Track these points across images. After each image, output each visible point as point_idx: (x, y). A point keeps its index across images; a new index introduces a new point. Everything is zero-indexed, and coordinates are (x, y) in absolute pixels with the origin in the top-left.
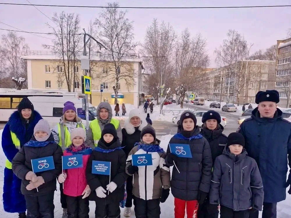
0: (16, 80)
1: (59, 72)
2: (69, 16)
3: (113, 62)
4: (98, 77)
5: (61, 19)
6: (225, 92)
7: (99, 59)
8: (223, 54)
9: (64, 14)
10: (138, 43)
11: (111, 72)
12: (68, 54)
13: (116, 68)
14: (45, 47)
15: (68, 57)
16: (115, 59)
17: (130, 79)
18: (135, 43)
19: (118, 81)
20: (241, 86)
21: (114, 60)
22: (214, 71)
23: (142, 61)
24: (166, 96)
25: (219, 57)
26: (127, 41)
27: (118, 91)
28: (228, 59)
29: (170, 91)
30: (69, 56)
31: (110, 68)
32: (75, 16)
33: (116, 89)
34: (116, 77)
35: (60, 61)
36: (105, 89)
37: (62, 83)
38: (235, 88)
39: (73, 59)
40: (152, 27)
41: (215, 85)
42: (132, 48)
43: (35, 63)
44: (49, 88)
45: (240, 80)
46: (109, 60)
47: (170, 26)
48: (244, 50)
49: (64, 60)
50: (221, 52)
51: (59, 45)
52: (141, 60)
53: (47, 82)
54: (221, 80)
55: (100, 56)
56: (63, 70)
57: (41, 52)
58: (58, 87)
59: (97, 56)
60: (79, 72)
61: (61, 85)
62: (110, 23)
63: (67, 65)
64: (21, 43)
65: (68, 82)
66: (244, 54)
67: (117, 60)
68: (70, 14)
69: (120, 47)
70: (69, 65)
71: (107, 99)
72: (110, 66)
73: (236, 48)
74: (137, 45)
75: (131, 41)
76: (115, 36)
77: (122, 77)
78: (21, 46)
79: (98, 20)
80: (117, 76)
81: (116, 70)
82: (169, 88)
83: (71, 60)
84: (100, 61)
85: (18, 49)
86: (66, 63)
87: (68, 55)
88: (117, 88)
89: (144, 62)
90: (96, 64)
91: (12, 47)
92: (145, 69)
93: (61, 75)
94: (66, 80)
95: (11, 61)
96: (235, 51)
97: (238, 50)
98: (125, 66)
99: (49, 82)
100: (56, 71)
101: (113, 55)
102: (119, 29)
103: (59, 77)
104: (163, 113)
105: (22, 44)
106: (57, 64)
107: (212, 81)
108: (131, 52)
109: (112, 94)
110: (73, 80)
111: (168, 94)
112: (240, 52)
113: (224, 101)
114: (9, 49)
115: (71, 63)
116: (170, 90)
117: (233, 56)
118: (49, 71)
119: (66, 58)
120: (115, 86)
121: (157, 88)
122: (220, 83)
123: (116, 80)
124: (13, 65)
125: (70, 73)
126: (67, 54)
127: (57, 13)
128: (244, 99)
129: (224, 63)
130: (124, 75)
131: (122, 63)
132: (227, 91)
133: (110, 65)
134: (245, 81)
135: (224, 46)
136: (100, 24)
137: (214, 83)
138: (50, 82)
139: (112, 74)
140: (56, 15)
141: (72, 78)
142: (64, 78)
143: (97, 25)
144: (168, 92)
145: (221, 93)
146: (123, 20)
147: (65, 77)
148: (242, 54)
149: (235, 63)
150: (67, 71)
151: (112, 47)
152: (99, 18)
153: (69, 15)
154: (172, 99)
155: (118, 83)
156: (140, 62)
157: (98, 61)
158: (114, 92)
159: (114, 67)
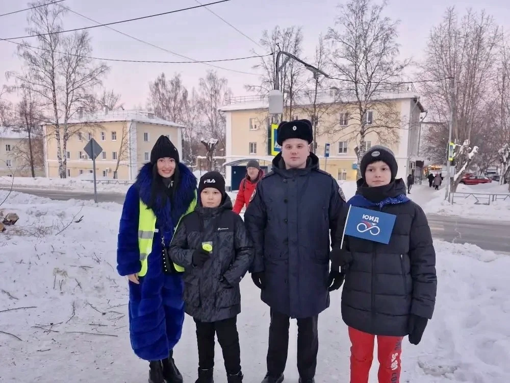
0: (206, 142)
2: (287, 33)
3: (355, 103)
4: (327, 132)
5: (273, 39)
7: (333, 101)
9: (278, 30)
10: (408, 61)
11: (351, 122)
13: (361, 114)
14: (248, 89)
16: (360, 98)
17: (386, 132)
18: (402, 63)
19: (363, 137)
21: (358, 99)
23: (418, 96)
24: (466, 164)
26: (385, 59)
29: (475, 153)
32: (295, 31)
33: (359, 153)
34: (360, 130)
36: (343, 153)
40: (444, 24)
42: (396, 72)
43: (236, 116)
44: (253, 153)
46: (349, 99)
47: (486, 16)
51: (269, 83)
53: (252, 145)
57: (246, 98)
59: (331, 94)
62: (354, 31)
64: (222, 88)
67: (364, 98)
68: (288, 29)
69: (370, 73)
71: (345, 172)
74: (405, 66)
75: (392, 58)
76: (362, 55)
77: (371, 129)
78: (222, 93)
79: (332, 30)
80: (363, 127)
81: (362, 116)
82: (475, 147)
84: (335, 103)
85: (218, 98)
88: (362, 150)
90: (327, 109)
91: (211, 95)
92: (427, 113)
95: (210, 115)
98: (378, 107)
99: (255, 144)
101: (356, 90)
102: (369, 40)
104: (451, 200)
105: (224, 89)
106: (265, 114)
108: (393, 80)
109: (354, 163)
111: (470, 160)
114: (208, 99)
116: (476, 151)
118: (255, 128)
120: (358, 147)
123: (360, 134)
124: (212, 121)
127: (267, 31)
130: (376, 125)
131: (375, 103)
136: (336, 37)
139: (353, 124)
140: (265, 34)
143: (331, 40)
144: (471, 155)
146: (378, 22)
151: (356, 76)
152: (335, 25)
153: (286, 31)
154: (494, 173)
155: (363, 142)
156: (414, 97)
157: (331, 104)
158: (357, 157)
159: (358, 111)
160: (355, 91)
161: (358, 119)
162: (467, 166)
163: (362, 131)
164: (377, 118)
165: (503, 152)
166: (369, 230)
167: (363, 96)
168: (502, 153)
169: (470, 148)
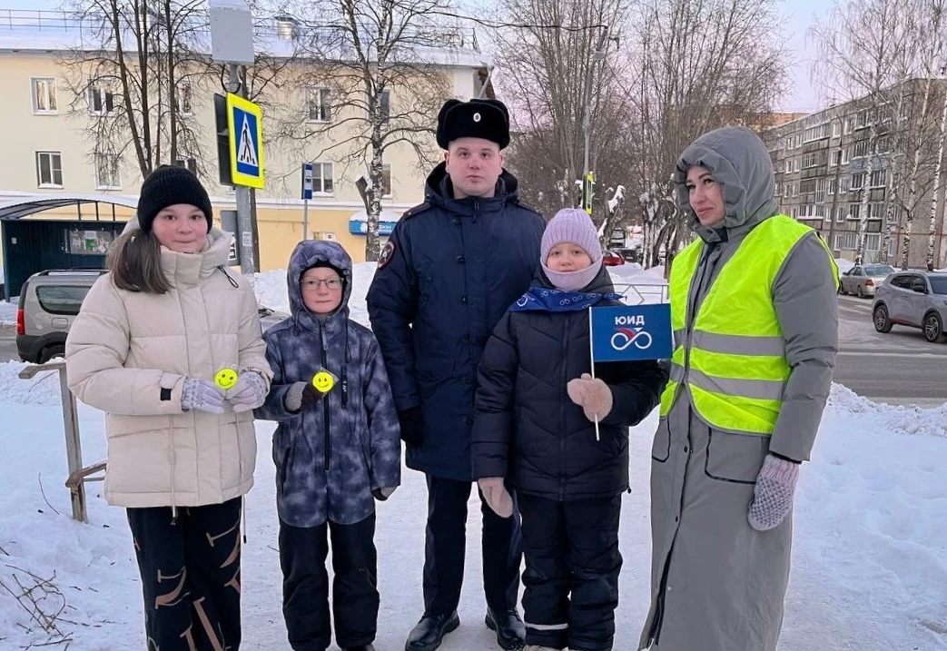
1: (98, 113)
3: (354, 65)
4: (287, 132)
6: (849, 217)
7: (290, 54)
8: (844, 44)
11: (347, 112)
12: (142, 24)
13: (369, 94)
15: (138, 36)
16: (364, 52)
19: (379, 153)
20: (919, 186)
21: (360, 54)
22: (801, 126)
23: (490, 64)
24: (605, 223)
25: (829, 57)
27: (382, 204)
28: (867, 68)
29: (620, 201)
30: (147, 35)
31: (341, 90)
33: (371, 193)
34: (370, 134)
35: (100, 55)
36: (322, 193)
37: (115, 165)
38: (893, 197)
39: (164, 47)
41: (807, 184)
44: (52, 185)
45: (916, 161)
46: (336, 54)
48: (937, 26)
49: (120, 51)
50: (838, 35)
52: (484, 58)
53: (43, 158)
54: (832, 163)
55: (295, 36)
56: (118, 100)
58: (95, 180)
59: (279, 34)
60: (195, 109)
61: (113, 172)
63: (135, 75)
65: (145, 156)
66: (937, 43)
67: (374, 55)
70: (144, 75)
72: (341, 81)
73: (900, 15)
77: (399, 135)
80: (377, 128)
81: (373, 100)
82: (620, 187)
83: (157, 53)
84: (293, 59)
86: (133, 65)
87: (142, 31)
88: (378, 187)
89: (496, 70)
90: (275, 72)
93: (111, 122)
94: (133, 145)
96: (899, 31)
97: (911, 25)
98: (411, 81)
99: (54, 157)
100: (86, 103)
101: (355, 32)
103: (100, 135)
106: (88, 70)
107: (793, 168)
109: (353, 219)
110: (169, 146)
111: (612, 214)
112: (918, 35)
113: (842, 253)
115: (156, 68)
116: (621, 196)
117: (888, 53)
118: (53, 108)
119: (130, 44)
120: (367, 177)
121: (561, 188)
122: (825, 175)
123: (371, 145)
125: (153, 113)
126: (134, 26)
128: (931, 243)
129: (850, 86)
130: (408, 124)
131: (401, 68)
132: (855, 212)
133: (342, 78)
134: (939, 166)
135: (849, 7)
137: (798, 176)
138: (57, 159)
139: (352, 119)
141: (163, 139)
142: (123, 140)
144: (612, 203)
145: (832, 217)
147: (128, 133)
148: (929, 43)
149: (899, 85)
150: (136, 105)
155: (379, 165)
156: (480, 65)
157: (287, 60)
158: (363, 204)
159: (363, 85)
160: (349, 35)
161: (363, 105)
162: (607, 227)
163: (377, 139)
164: (412, 109)
165: (648, 200)
166: (633, 343)
167: (374, 49)
168: (646, 202)
169: (612, 190)
